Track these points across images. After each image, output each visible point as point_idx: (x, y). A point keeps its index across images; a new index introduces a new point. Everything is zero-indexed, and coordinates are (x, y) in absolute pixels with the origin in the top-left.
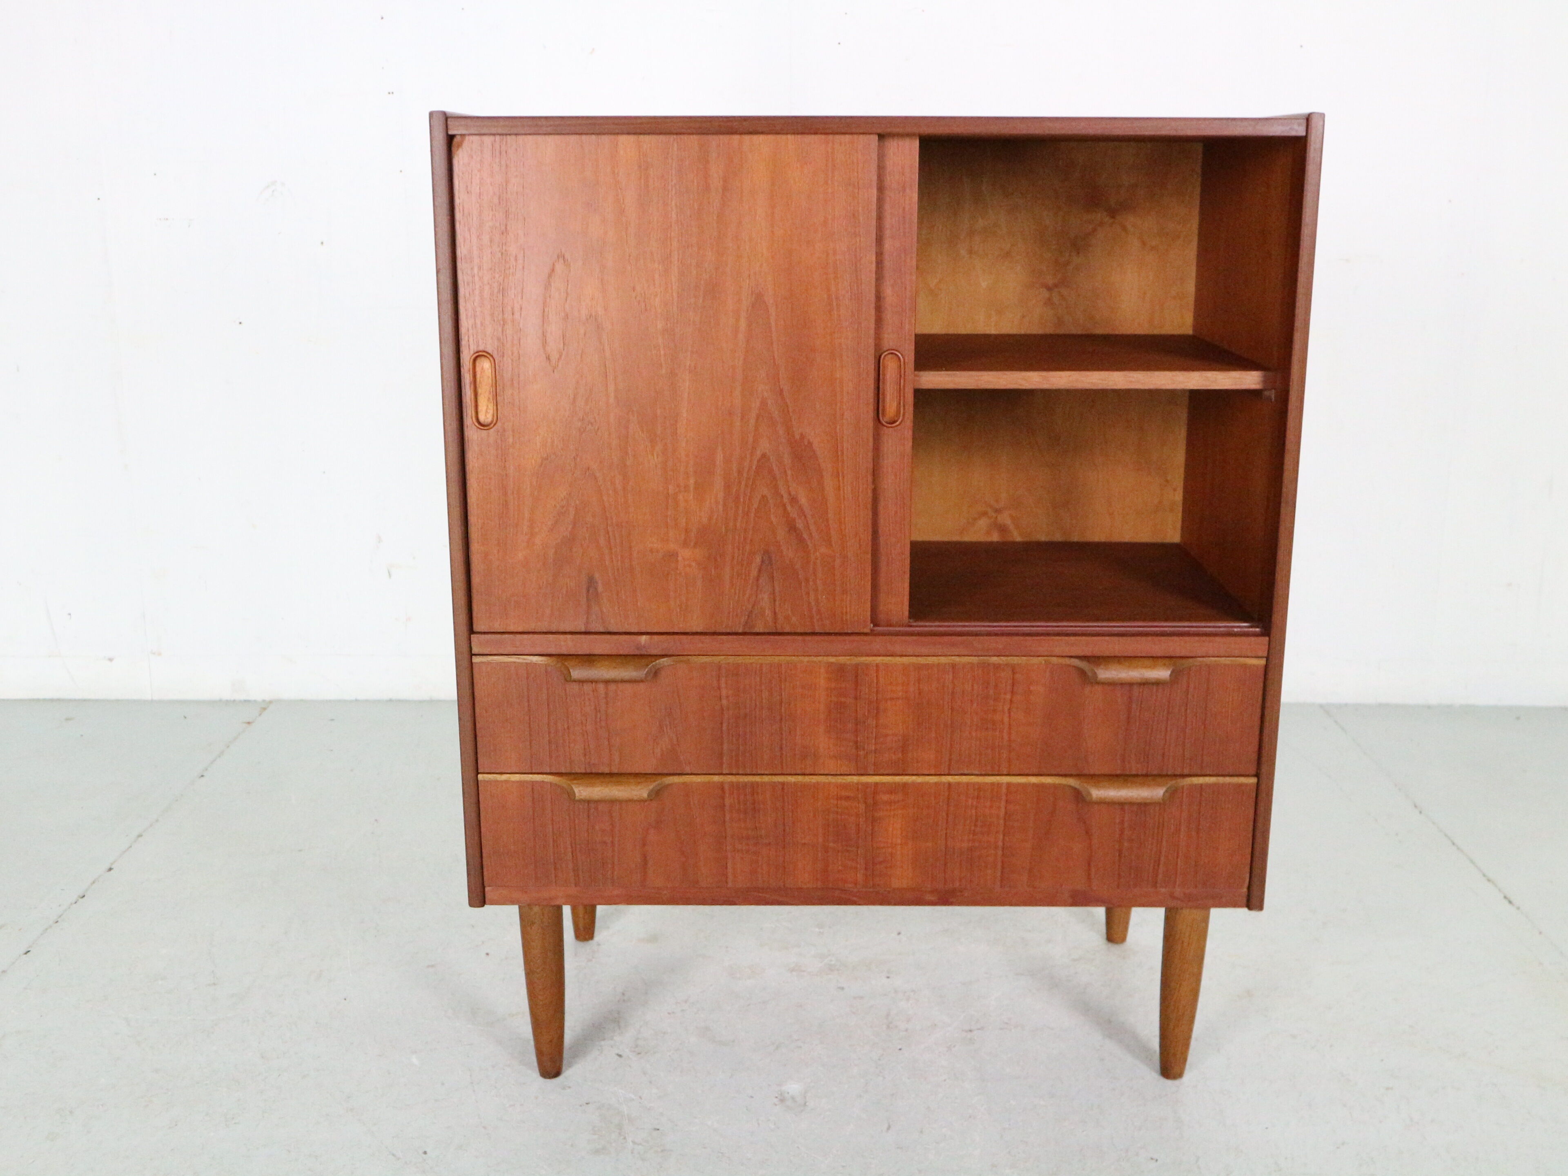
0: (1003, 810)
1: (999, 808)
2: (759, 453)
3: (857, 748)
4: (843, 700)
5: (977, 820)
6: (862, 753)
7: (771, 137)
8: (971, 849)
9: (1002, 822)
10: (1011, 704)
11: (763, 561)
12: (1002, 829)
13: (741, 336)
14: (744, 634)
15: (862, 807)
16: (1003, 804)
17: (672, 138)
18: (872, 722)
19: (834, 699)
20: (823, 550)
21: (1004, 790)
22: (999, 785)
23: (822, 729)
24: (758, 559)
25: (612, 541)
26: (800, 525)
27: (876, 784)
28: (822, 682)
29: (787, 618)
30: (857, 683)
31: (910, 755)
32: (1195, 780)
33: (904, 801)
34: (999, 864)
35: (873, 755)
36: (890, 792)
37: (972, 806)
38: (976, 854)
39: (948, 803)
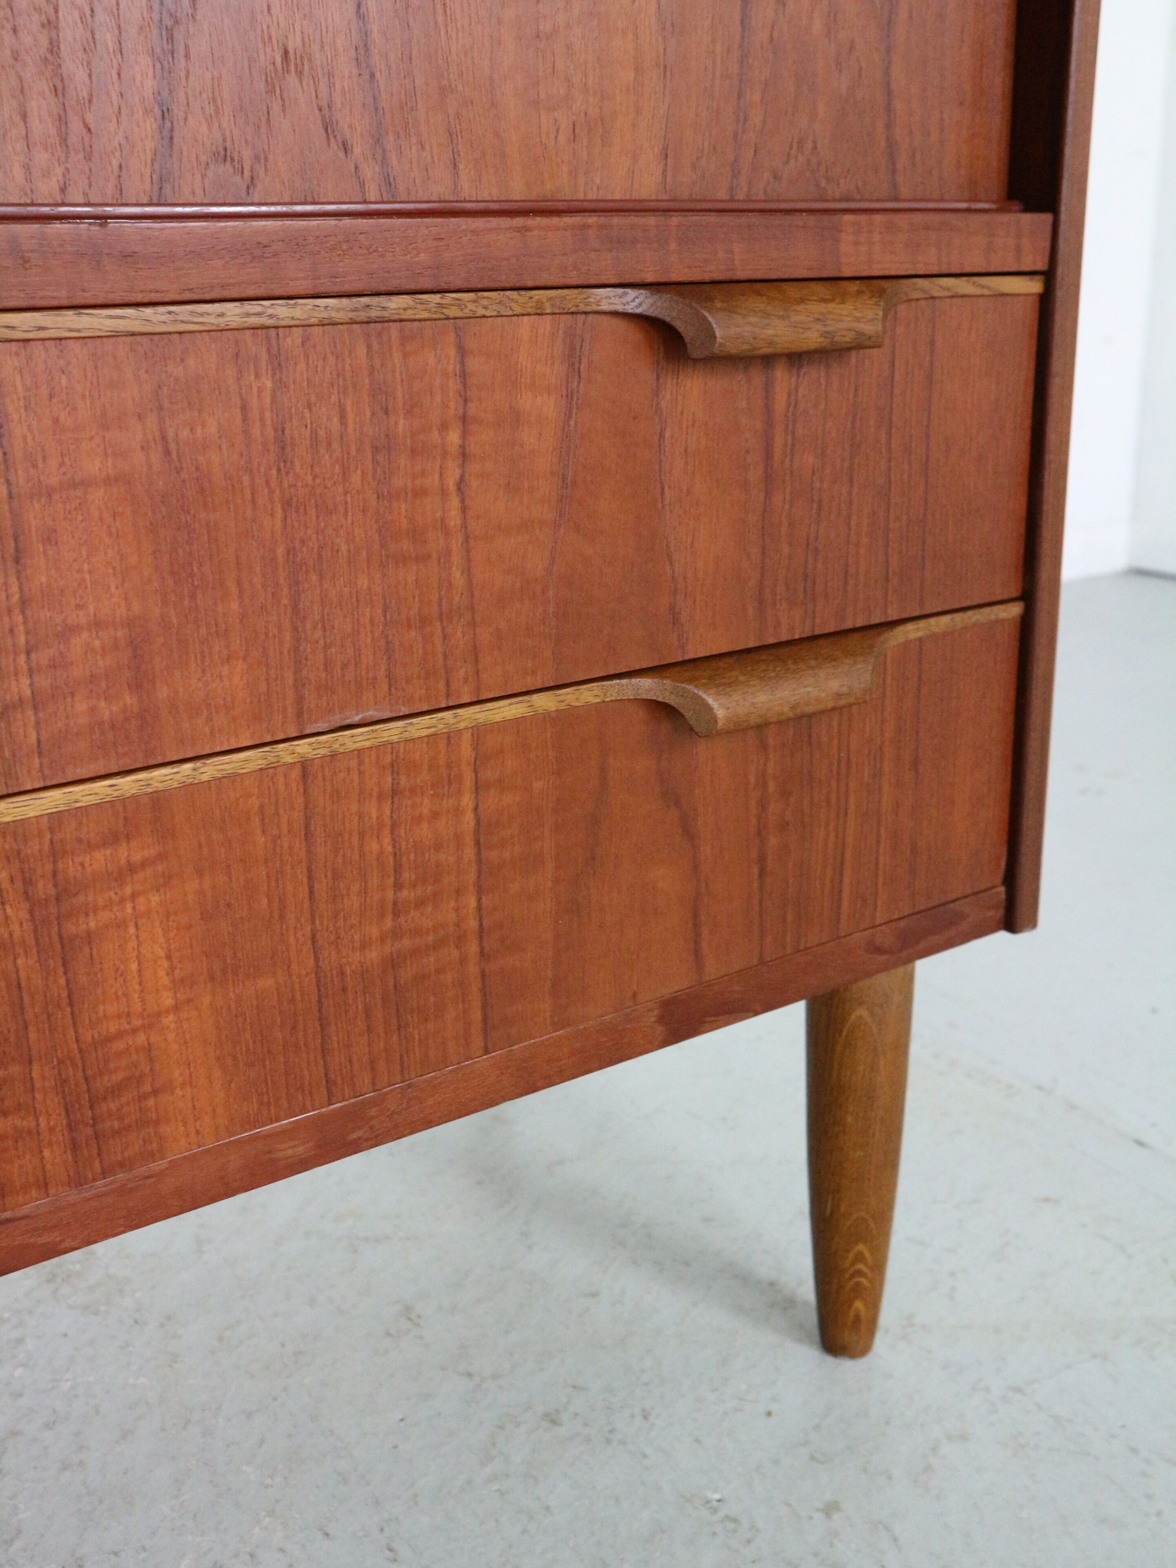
0: (469, 818)
1: (458, 812)
5: (398, 869)
8: (393, 963)
9: (469, 853)
10: (462, 466)
12: (471, 877)
16: (467, 801)
21: (466, 752)
22: (451, 737)
31: (163, 692)
32: (912, 631)
33: (161, 857)
34: (475, 987)
35: (30, 713)
36: (113, 839)
37: (381, 825)
38: (407, 973)
39: (308, 835)
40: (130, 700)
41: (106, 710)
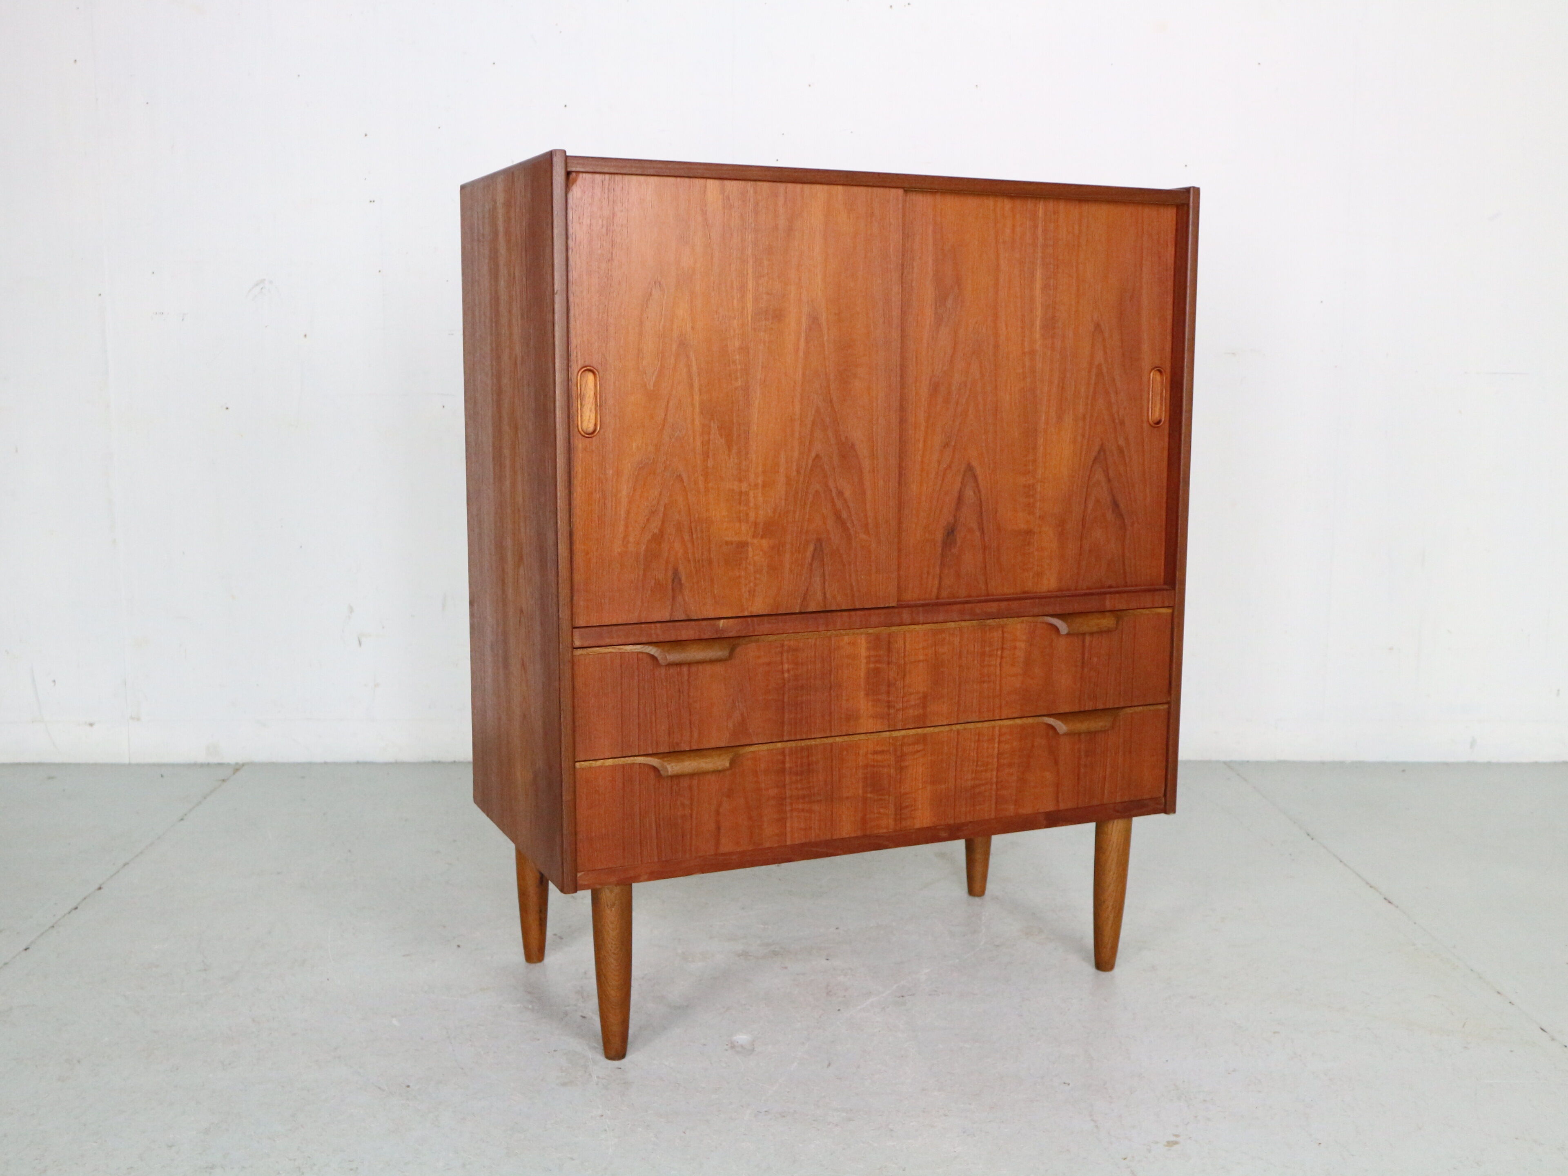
0: (996, 750)
1: (993, 748)
2: (813, 455)
3: (889, 707)
4: (878, 665)
5: (977, 761)
6: (892, 711)
7: (825, 187)
8: (974, 787)
9: (996, 760)
10: (1001, 659)
11: (815, 550)
12: (996, 766)
13: (801, 354)
14: (801, 613)
15: (893, 758)
16: (996, 745)
17: (750, 183)
18: (899, 684)
19: (872, 666)
20: (863, 536)
21: (997, 732)
22: (994, 728)
23: (862, 694)
24: (811, 548)
25: (694, 536)
26: (844, 515)
27: (904, 737)
28: (863, 652)
29: (834, 597)
30: (889, 650)
31: (928, 709)
32: (1128, 710)
33: (924, 750)
34: (994, 797)
35: (901, 712)
36: (914, 744)
37: (974, 749)
38: (977, 790)
39: (957, 749)
40: (921, 711)
41: (916, 713)
